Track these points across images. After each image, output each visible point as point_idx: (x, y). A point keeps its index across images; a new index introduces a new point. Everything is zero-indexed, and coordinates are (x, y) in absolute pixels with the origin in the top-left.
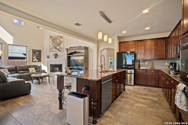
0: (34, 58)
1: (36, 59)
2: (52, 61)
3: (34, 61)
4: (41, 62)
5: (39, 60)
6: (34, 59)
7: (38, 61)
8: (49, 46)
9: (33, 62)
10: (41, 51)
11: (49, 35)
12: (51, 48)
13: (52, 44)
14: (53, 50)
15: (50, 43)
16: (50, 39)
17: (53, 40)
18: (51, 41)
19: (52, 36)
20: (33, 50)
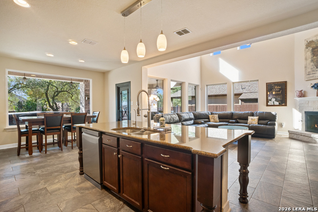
0: (269, 98)
1: (273, 100)
2: (310, 104)
3: (269, 104)
4: (286, 105)
5: (283, 102)
6: (271, 100)
7: (280, 105)
8: (306, 67)
9: (267, 105)
10: (286, 82)
11: (305, 40)
12: (309, 72)
13: (312, 61)
14: (315, 75)
15: (306, 59)
16: (307, 50)
17: (313, 50)
18: (309, 54)
19: (311, 40)
20: (267, 84)
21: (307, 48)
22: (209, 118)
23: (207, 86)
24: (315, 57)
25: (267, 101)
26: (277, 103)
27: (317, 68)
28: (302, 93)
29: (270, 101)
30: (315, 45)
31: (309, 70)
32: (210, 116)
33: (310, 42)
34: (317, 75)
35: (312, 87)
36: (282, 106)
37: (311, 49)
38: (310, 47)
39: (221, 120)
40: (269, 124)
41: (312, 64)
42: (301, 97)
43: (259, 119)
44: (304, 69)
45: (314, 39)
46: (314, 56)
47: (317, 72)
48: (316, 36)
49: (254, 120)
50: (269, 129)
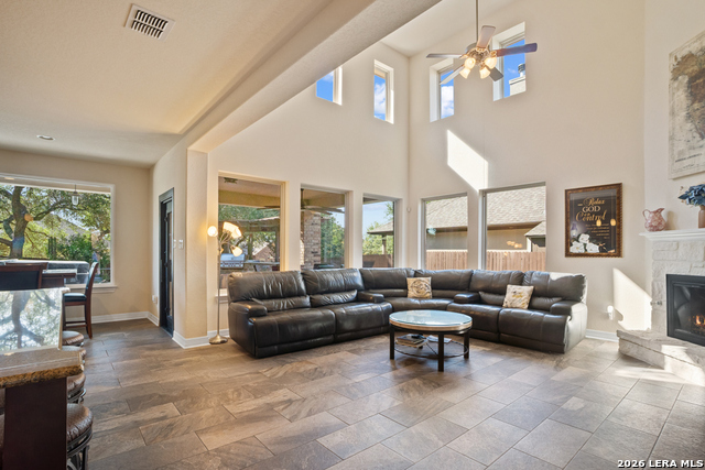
0: (574, 233)
1: (585, 238)
2: (681, 253)
3: (573, 249)
4: (619, 254)
5: (610, 242)
6: (577, 239)
7: (603, 253)
8: (672, 138)
9: (568, 254)
10: (619, 187)
11: (670, 55)
12: (681, 153)
13: (689, 116)
14: (696, 161)
15: (673, 113)
16: (676, 84)
17: (692, 80)
18: (681, 96)
19: (685, 52)
20: (566, 191)
21: (675, 79)
22: (405, 287)
23: (424, 201)
24: (696, 106)
25: (568, 244)
26: (593, 248)
27: (702, 137)
28: (660, 218)
29: (575, 243)
30: (696, 68)
31: (682, 146)
32: (410, 281)
33: (683, 58)
34: (701, 160)
35: (683, 197)
36: (609, 256)
37: (687, 79)
38: (683, 74)
39: (438, 292)
40: (556, 308)
41: (689, 126)
42: (655, 228)
43: (534, 295)
45: (694, 48)
46: (693, 103)
47: (702, 151)
48: (699, 38)
49: (520, 295)
50: (548, 325)
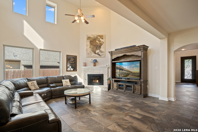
0: (68, 66)
1: (70, 67)
2: (90, 70)
3: (68, 70)
4: (76, 71)
5: (75, 69)
7: (74, 71)
8: (87, 50)
10: (76, 56)
11: (87, 35)
12: (89, 53)
13: (90, 47)
14: (91, 55)
15: (87, 46)
17: (91, 42)
18: (89, 43)
19: (89, 36)
20: (67, 55)
21: (87, 40)
25: (67, 68)
26: (72, 69)
27: (93, 52)
28: (85, 64)
38: (89, 39)
41: (90, 49)
43: (70, 81)
44: (86, 51)
45: (91, 36)
46: (91, 45)
49: (67, 82)
